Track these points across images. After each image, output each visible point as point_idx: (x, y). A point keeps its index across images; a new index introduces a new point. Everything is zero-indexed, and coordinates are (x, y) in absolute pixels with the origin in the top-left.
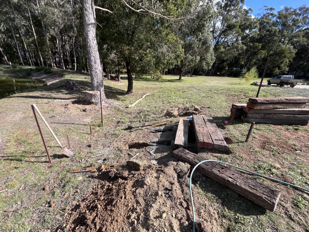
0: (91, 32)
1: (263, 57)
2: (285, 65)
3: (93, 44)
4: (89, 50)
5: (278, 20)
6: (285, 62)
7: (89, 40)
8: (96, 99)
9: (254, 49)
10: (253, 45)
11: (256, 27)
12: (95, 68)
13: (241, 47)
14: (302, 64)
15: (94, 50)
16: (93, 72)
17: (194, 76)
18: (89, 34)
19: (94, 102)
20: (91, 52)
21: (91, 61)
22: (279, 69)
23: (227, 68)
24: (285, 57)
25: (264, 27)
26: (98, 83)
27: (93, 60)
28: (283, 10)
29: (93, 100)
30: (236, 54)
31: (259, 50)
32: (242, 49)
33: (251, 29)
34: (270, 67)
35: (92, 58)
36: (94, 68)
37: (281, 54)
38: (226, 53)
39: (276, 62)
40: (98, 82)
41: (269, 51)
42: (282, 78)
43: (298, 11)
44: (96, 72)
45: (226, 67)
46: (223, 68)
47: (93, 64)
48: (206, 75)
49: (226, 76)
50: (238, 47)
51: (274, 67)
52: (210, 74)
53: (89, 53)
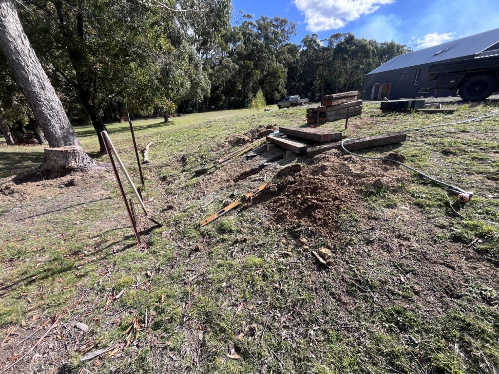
0: (10, 18)
1: (259, 79)
2: (282, 86)
3: (23, 47)
4: (18, 59)
5: (260, 32)
6: (281, 83)
7: (11, 37)
8: (77, 160)
9: (247, 69)
10: (244, 63)
11: (240, 39)
12: (46, 100)
13: (232, 67)
14: (295, 85)
15: (30, 60)
16: (43, 108)
17: (182, 115)
18: (6, 24)
19: (76, 167)
20: (23, 64)
21: (29, 84)
22: (278, 93)
23: (224, 98)
24: (279, 77)
25: (248, 40)
26: (65, 130)
27: (36, 83)
28: (260, 20)
29: (73, 164)
30: (229, 76)
31: (252, 70)
32: (234, 69)
33: (234, 43)
34: (269, 91)
35: (31, 78)
36: (43, 100)
37: (274, 74)
38: (216, 75)
39: (273, 84)
40: (63, 129)
41: (262, 71)
42: (290, 100)
43: (274, 23)
44: (52, 108)
45: (221, 97)
46: (218, 98)
47: (37, 89)
48: (199, 112)
49: (225, 109)
50: (229, 66)
51: (273, 91)
52: (204, 109)
53: (19, 66)
